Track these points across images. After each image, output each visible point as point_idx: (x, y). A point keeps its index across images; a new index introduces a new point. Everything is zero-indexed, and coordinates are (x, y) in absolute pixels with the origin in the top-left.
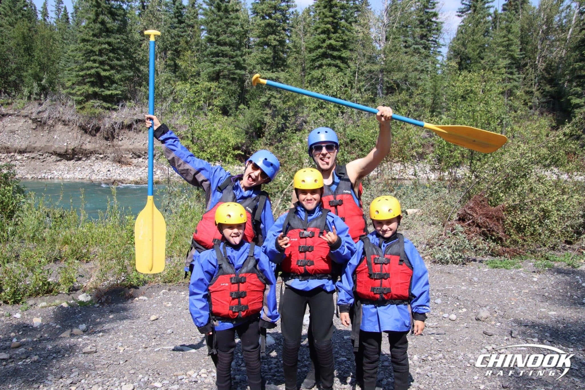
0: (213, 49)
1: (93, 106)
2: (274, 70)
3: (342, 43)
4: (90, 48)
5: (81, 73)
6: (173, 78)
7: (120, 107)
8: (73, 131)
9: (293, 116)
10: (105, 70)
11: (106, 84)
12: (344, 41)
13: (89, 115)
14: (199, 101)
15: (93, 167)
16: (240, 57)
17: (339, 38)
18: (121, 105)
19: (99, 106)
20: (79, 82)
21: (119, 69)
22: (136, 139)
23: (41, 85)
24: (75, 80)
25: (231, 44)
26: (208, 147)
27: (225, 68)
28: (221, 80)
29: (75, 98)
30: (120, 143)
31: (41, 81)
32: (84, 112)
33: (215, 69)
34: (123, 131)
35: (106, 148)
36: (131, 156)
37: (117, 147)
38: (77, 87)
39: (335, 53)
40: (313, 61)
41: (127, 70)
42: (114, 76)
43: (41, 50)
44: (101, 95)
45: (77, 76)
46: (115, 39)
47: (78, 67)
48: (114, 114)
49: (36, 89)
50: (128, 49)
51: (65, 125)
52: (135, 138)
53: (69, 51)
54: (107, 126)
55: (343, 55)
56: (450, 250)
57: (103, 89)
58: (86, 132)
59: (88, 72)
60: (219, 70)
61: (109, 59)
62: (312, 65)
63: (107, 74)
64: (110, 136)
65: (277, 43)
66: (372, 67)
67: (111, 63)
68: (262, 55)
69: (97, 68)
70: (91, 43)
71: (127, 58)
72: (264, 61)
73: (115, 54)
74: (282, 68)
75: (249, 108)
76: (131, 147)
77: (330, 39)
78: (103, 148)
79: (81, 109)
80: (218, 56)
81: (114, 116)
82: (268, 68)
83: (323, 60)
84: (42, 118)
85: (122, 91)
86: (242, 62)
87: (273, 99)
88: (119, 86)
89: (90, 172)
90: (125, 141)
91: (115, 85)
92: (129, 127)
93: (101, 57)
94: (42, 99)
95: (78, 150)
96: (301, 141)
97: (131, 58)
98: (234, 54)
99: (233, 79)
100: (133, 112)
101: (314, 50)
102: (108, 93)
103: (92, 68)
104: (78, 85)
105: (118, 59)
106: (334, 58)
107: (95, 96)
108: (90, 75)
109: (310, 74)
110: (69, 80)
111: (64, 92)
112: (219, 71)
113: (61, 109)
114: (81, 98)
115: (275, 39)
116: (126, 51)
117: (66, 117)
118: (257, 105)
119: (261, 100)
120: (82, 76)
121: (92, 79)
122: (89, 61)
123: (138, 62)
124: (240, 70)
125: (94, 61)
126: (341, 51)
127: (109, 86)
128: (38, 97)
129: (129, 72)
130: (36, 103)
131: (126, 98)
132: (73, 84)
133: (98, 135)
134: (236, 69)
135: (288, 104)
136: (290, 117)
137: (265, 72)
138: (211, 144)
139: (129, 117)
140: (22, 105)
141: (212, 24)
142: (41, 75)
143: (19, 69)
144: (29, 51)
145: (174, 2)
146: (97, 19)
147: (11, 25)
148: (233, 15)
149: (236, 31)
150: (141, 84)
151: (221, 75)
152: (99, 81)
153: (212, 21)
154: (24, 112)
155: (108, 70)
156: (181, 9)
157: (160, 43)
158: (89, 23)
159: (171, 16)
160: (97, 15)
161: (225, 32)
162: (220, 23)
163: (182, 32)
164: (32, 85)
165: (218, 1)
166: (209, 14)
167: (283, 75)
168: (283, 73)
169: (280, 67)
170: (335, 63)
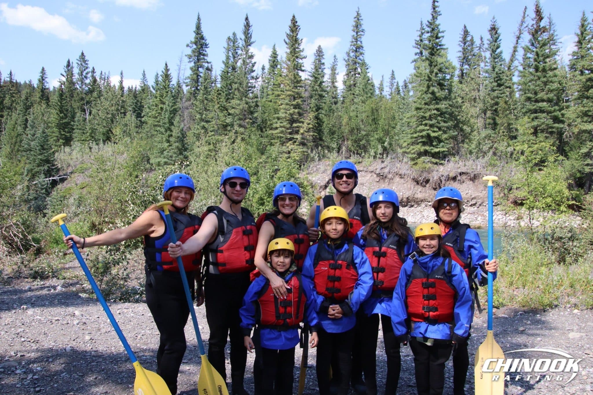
0: (531, 107)
1: (424, 162)
4: (423, 114)
5: (415, 135)
6: (492, 135)
7: (446, 162)
8: (408, 183)
10: (434, 132)
11: (434, 143)
13: (421, 170)
15: (423, 213)
16: (558, 112)
18: (447, 159)
19: (428, 162)
20: (413, 143)
21: (445, 129)
23: (384, 146)
24: (410, 141)
25: (549, 101)
27: (543, 123)
28: (539, 135)
29: (410, 156)
31: (384, 143)
32: (417, 167)
33: (533, 124)
34: (448, 182)
38: (412, 147)
41: (452, 130)
42: (441, 136)
43: (384, 119)
44: (431, 152)
45: (412, 138)
46: (443, 106)
47: (413, 130)
48: (441, 168)
49: (380, 150)
50: (453, 112)
51: (401, 178)
53: (404, 119)
54: (435, 178)
57: (432, 148)
58: (418, 184)
59: (421, 134)
61: (437, 122)
63: (435, 134)
67: (439, 125)
69: (428, 130)
70: (423, 110)
71: (452, 120)
72: (585, 114)
73: (443, 117)
75: (568, 159)
78: (431, 197)
79: (414, 164)
80: (536, 113)
81: (441, 170)
84: (384, 173)
85: (449, 148)
86: (561, 116)
88: (446, 144)
89: (420, 217)
91: (442, 144)
92: (454, 179)
93: (431, 121)
94: (384, 157)
95: (411, 199)
97: (456, 119)
98: (553, 109)
99: (551, 133)
100: (457, 166)
102: (437, 150)
103: (424, 130)
104: (412, 145)
105: (445, 122)
107: (426, 153)
108: (422, 137)
110: (405, 142)
111: (400, 151)
112: (538, 126)
113: (399, 165)
114: (414, 156)
116: (451, 114)
117: (402, 172)
118: (577, 156)
119: (581, 151)
120: (416, 138)
121: (424, 140)
122: (421, 125)
123: (462, 122)
124: (559, 123)
125: (426, 125)
127: (437, 145)
128: (381, 156)
129: (453, 132)
130: (380, 161)
131: (454, 155)
132: (408, 144)
133: (428, 185)
134: (554, 123)
139: (454, 170)
140: (369, 163)
141: (530, 84)
142: (384, 139)
143: (367, 135)
144: (375, 121)
145: (494, 68)
146: (428, 90)
147: (363, 102)
148: (551, 73)
149: (554, 88)
150: (463, 142)
151: (540, 130)
152: (429, 140)
153: (530, 81)
154: (371, 169)
155: (437, 132)
156: (500, 73)
157: (481, 105)
158: (422, 95)
159: (491, 81)
160: (428, 87)
161: (543, 90)
162: (538, 82)
163: (501, 94)
164: (377, 147)
165: (536, 63)
166: (527, 75)
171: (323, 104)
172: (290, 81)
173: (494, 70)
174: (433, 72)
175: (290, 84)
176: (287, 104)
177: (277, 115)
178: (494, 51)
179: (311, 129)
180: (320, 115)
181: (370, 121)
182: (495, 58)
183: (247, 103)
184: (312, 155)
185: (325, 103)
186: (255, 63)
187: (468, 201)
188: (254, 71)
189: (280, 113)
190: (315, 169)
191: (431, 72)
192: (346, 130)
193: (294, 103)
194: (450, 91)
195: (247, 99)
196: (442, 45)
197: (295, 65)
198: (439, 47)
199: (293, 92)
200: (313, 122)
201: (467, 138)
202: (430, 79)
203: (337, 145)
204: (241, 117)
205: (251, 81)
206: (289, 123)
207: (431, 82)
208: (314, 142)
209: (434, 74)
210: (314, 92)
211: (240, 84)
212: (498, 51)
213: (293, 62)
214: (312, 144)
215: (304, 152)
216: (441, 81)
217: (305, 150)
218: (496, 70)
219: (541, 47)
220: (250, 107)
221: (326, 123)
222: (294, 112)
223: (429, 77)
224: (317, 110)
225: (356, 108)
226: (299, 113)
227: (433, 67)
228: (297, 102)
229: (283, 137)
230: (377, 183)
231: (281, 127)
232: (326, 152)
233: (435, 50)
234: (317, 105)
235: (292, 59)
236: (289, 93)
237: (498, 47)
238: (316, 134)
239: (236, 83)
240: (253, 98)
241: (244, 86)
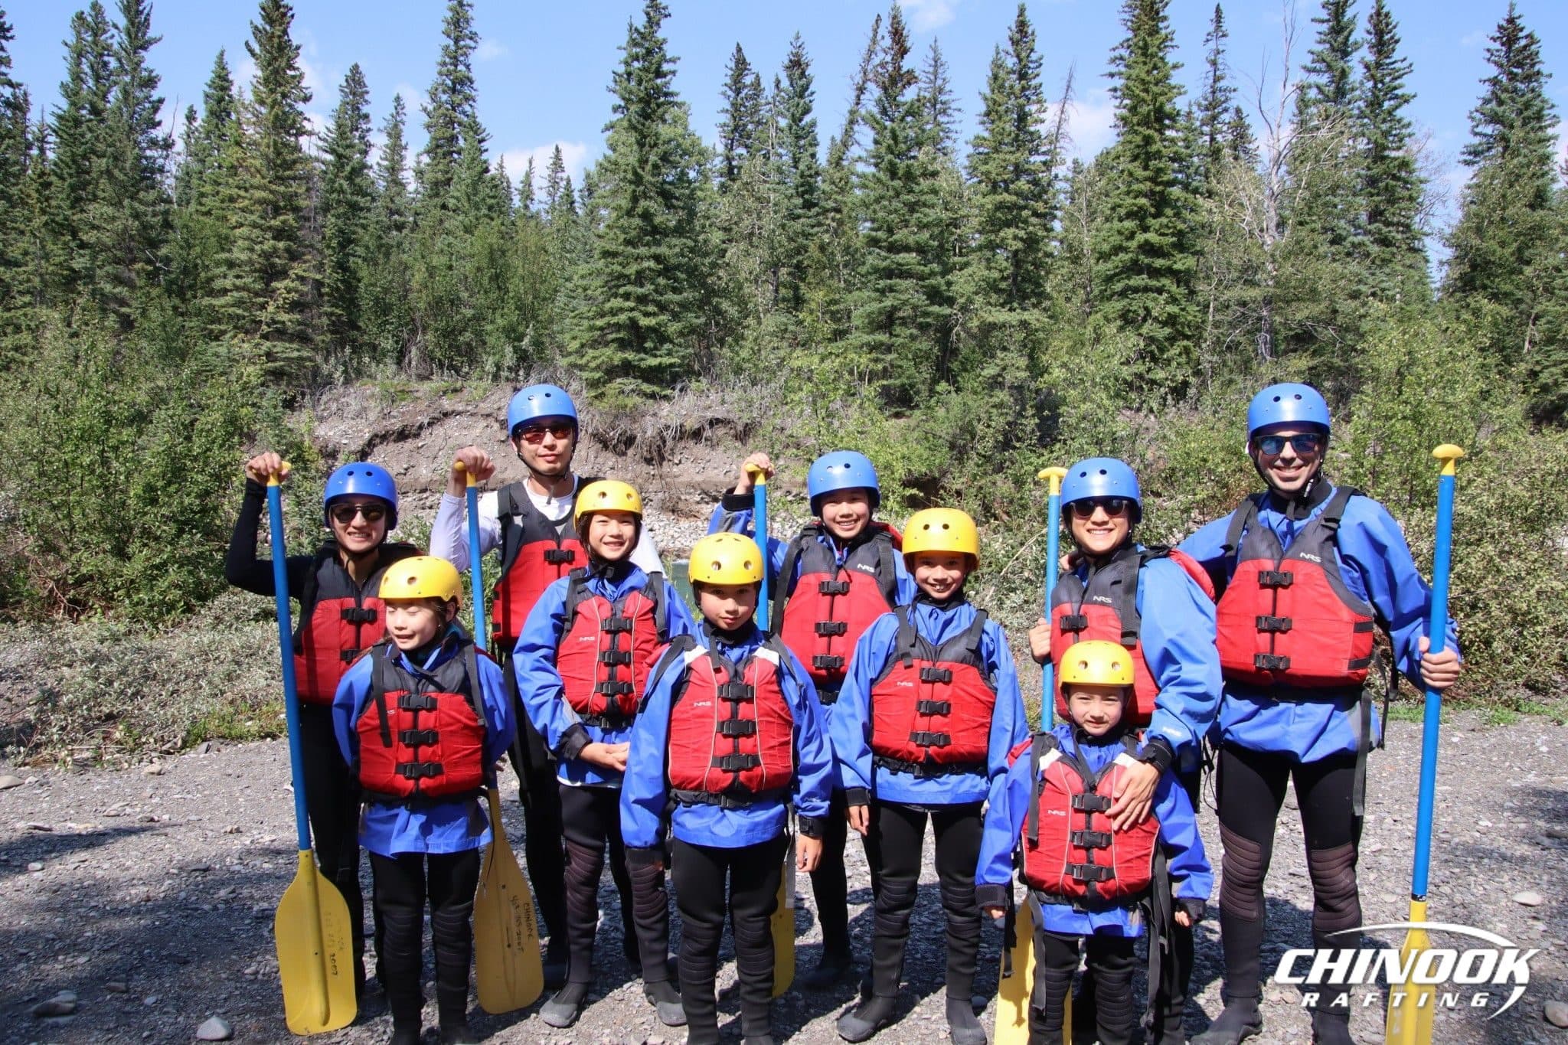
0: (880, 261)
1: (622, 392)
2: (1015, 305)
3: (1174, 239)
4: (619, 268)
5: (599, 323)
6: (791, 328)
7: (677, 392)
10: (647, 314)
11: (649, 345)
12: (1180, 234)
13: (614, 411)
16: (939, 278)
17: (1167, 226)
18: (679, 386)
19: (633, 391)
20: (595, 341)
21: (677, 309)
22: (709, 461)
23: (520, 348)
24: (586, 336)
25: (921, 249)
27: (905, 303)
28: (898, 330)
29: (585, 375)
30: (675, 469)
31: (520, 339)
32: (603, 405)
33: (883, 305)
34: (682, 444)
35: (646, 480)
36: (698, 498)
37: (668, 480)
38: (591, 353)
39: (1159, 263)
40: (1109, 279)
41: (693, 312)
42: (666, 325)
43: (522, 277)
44: (639, 367)
45: (591, 328)
46: (671, 249)
47: (594, 308)
48: (665, 408)
49: (510, 359)
52: (708, 458)
53: (575, 277)
54: (649, 433)
55: (1178, 266)
57: (642, 355)
58: (606, 447)
59: (614, 320)
60: (893, 306)
61: (656, 291)
62: (1106, 290)
63: (651, 322)
64: (656, 455)
65: (1020, 245)
66: (1243, 293)
67: (660, 298)
68: (987, 273)
69: (632, 310)
70: (620, 259)
71: (692, 286)
72: (993, 287)
73: (670, 279)
74: (1033, 300)
75: (958, 390)
76: (699, 478)
77: (1145, 229)
78: (640, 481)
79: (596, 397)
81: (664, 413)
82: (1001, 301)
83: (1128, 277)
85: (683, 358)
86: (945, 288)
87: (1012, 371)
88: (677, 348)
90: (687, 465)
91: (667, 346)
92: (697, 434)
93: (642, 286)
94: (521, 378)
97: (704, 285)
98: (927, 270)
99: (923, 328)
100: (704, 402)
101: (1110, 255)
102: (653, 362)
103: (621, 310)
104: (592, 347)
105: (675, 290)
106: (1154, 273)
107: (626, 369)
108: (618, 327)
109: (1100, 310)
110: (574, 338)
111: (562, 362)
112: (895, 309)
114: (597, 375)
115: (1015, 237)
116: (692, 271)
118: (976, 385)
119: (985, 373)
120: (601, 329)
121: (621, 335)
122: (615, 296)
123: (718, 293)
124: (940, 305)
125: (627, 296)
126: (1173, 256)
127: (655, 348)
128: (514, 375)
129: (697, 317)
131: (690, 373)
132: (583, 346)
133: (630, 452)
134: (932, 303)
137: (993, 309)
139: (696, 414)
140: (481, 392)
141: (877, 207)
142: (521, 329)
143: (478, 318)
144: (499, 280)
145: (796, 161)
146: (633, 208)
147: (466, 231)
148: (925, 184)
149: (930, 219)
150: (722, 342)
151: (898, 319)
152: (636, 337)
153: (877, 201)
154: (485, 407)
155: (654, 314)
156: (811, 176)
157: (764, 253)
158: (618, 218)
159: (792, 191)
160: (635, 199)
161: (906, 224)
162: (896, 204)
163: (813, 227)
164: (503, 350)
165: (890, 156)
166: (871, 185)
167: (1033, 316)
168: (1036, 311)
169: (1029, 298)
170: (1158, 284)
171: (360, 231)
172: (264, 162)
173: (796, 167)
174: (647, 161)
175: (264, 171)
176: (255, 225)
177: (224, 256)
178: (796, 120)
179: (326, 298)
180: (352, 259)
181: (486, 281)
182: (798, 138)
183: (136, 216)
184: (325, 369)
185: (364, 227)
186: (161, 101)
188: (159, 123)
189: (235, 249)
190: (334, 406)
191: (643, 162)
192: (420, 301)
193: (275, 223)
194: (692, 214)
195: (136, 205)
196: (672, 94)
197: (276, 116)
198: (662, 99)
199: (271, 192)
200: (330, 277)
201: (731, 332)
202: (638, 180)
203: (397, 342)
204: (119, 254)
205: (148, 153)
206: (262, 278)
207: (642, 188)
208: (332, 332)
209: (649, 167)
210: (335, 195)
211: (116, 159)
212: (807, 119)
213: (272, 107)
214: (328, 337)
215: (301, 358)
216: (667, 187)
217: (305, 354)
218: (802, 166)
219: (902, 120)
220: (146, 227)
221: (365, 281)
222: (275, 250)
223: (635, 173)
224: (342, 246)
225: (449, 245)
226: (288, 250)
227: (647, 148)
228: (284, 222)
229: (244, 317)
230: (503, 447)
231: (237, 288)
232: (367, 360)
233: (653, 105)
234: (341, 231)
235: (269, 101)
236: (259, 194)
237: (807, 111)
238: (338, 311)
239: (103, 156)
240: (154, 204)
241: (128, 165)
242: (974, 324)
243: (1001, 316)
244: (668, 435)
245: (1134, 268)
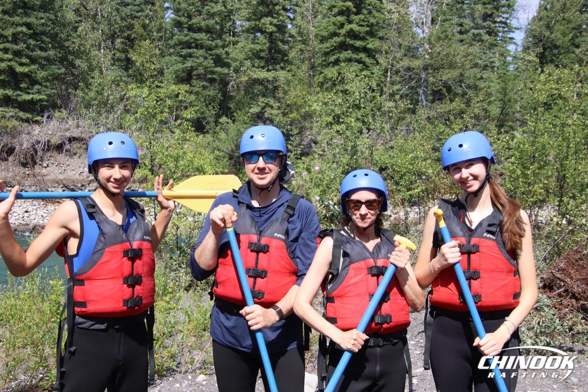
0: (183, 37)
1: (4, 116)
2: (271, 67)
3: (368, 29)
6: (124, 79)
7: (45, 119)
9: (297, 134)
10: (22, 65)
11: (23, 85)
12: (371, 25)
14: (162, 112)
16: (221, 49)
17: (363, 20)
18: (46, 115)
19: (12, 117)
21: (44, 63)
22: (69, 165)
25: (209, 30)
26: (174, 180)
27: (200, 64)
28: (194, 82)
30: (44, 171)
33: (185, 65)
34: (49, 154)
35: (23, 178)
37: (39, 178)
39: (358, 43)
40: (326, 54)
41: (55, 65)
42: (36, 73)
44: (17, 100)
46: (38, 19)
48: (37, 129)
52: (68, 163)
54: (25, 146)
55: (370, 46)
56: (531, 334)
57: (19, 93)
60: (191, 66)
61: (28, 48)
62: (325, 61)
63: (26, 69)
64: (30, 161)
65: (275, 29)
66: (411, 63)
67: (31, 54)
68: (252, 46)
69: (10, 60)
71: (55, 48)
72: (256, 55)
73: (38, 41)
74: (282, 65)
75: (234, 121)
76: (61, 177)
77: (350, 22)
78: (18, 178)
80: (190, 49)
81: (36, 132)
82: (262, 65)
83: (340, 53)
85: (49, 96)
86: (225, 56)
87: (268, 110)
88: (44, 89)
90: (52, 168)
91: (37, 87)
92: (59, 148)
93: (17, 44)
96: (308, 170)
97: (62, 47)
98: (213, 44)
99: (212, 81)
100: (64, 126)
101: (328, 39)
102: (27, 97)
103: (2, 60)
105: (42, 49)
106: (356, 50)
107: (7, 101)
109: (322, 73)
112: (192, 69)
115: (271, 24)
116: (54, 37)
118: (246, 118)
119: (252, 110)
121: (2, 78)
123: (73, 53)
124: (222, 67)
125: (6, 51)
126: (367, 40)
127: (28, 88)
129: (58, 69)
131: (55, 107)
133: (11, 158)
134: (216, 66)
135: (291, 116)
136: (292, 136)
137: (257, 70)
138: (179, 174)
139: (59, 134)
150: (76, 86)
151: (194, 75)
152: (14, 79)
155: (27, 65)
157: (104, 27)
161: (200, 12)
167: (282, 75)
168: (284, 72)
169: (279, 64)
170: (358, 57)
187: (83, 186)
201: (83, 80)
242: (244, 79)
243: (262, 74)
244: (39, 147)
245: (343, 46)
